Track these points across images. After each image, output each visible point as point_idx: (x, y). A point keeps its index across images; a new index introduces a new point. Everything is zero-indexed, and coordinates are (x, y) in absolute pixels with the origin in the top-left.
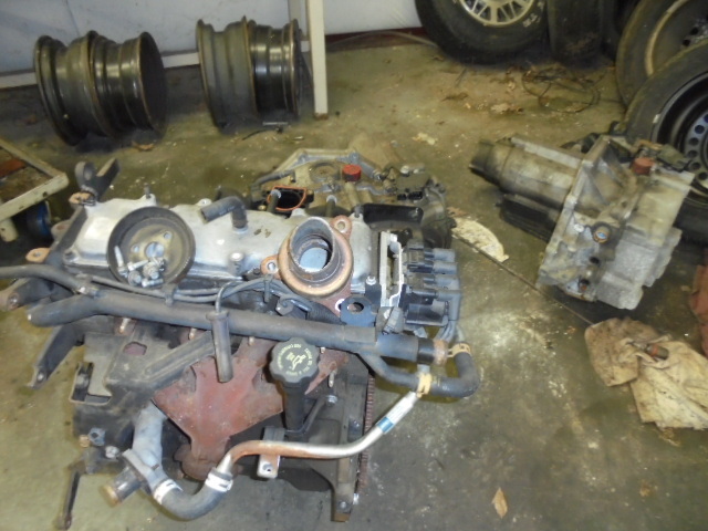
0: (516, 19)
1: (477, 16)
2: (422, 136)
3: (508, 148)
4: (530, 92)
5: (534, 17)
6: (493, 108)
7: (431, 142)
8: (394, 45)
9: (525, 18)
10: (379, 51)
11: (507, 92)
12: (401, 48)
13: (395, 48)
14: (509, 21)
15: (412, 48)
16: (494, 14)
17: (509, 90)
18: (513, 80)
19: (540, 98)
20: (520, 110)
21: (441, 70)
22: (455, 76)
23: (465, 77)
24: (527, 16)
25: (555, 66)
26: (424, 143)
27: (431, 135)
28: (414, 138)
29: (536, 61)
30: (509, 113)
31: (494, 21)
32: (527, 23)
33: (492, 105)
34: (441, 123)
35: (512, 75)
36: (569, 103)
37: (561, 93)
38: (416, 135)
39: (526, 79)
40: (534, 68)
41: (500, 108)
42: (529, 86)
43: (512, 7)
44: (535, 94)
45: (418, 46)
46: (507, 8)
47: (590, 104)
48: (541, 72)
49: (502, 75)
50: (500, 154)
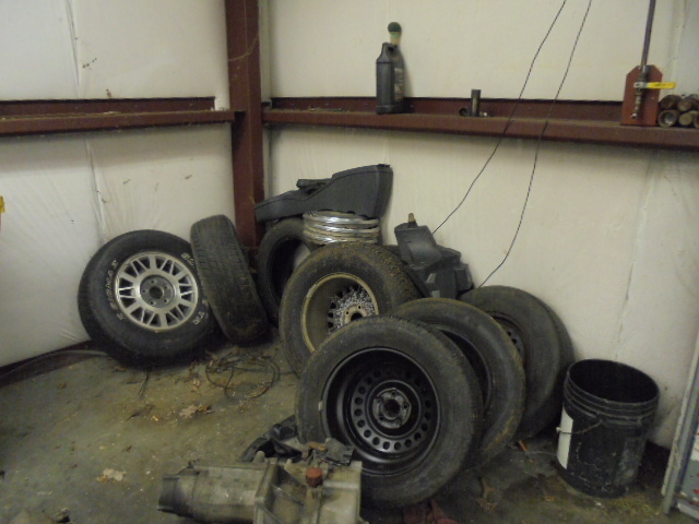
0: (185, 319)
1: (148, 326)
2: (108, 473)
3: (192, 478)
4: (215, 384)
5: (202, 314)
6: (181, 414)
7: (119, 477)
8: (70, 364)
9: (193, 317)
10: (54, 374)
11: (193, 391)
12: (77, 365)
13: (71, 367)
14: (180, 323)
15: (90, 362)
16: (163, 319)
17: (195, 388)
18: (197, 376)
19: (226, 388)
20: (208, 409)
21: (123, 383)
22: (138, 386)
23: (149, 384)
24: (196, 314)
25: (234, 349)
26: (111, 481)
27: (119, 469)
28: (98, 479)
29: (215, 350)
30: (197, 415)
31: (164, 326)
32: (197, 321)
33: (179, 410)
34: (129, 449)
35: (196, 370)
36: (253, 386)
37: (244, 377)
38: (100, 475)
39: (209, 371)
40: (215, 357)
41: (188, 412)
42: (214, 377)
43: (179, 309)
44: (220, 386)
45: (97, 359)
46: (174, 311)
47: (272, 383)
48: (223, 359)
49: (185, 373)
50: (186, 486)
